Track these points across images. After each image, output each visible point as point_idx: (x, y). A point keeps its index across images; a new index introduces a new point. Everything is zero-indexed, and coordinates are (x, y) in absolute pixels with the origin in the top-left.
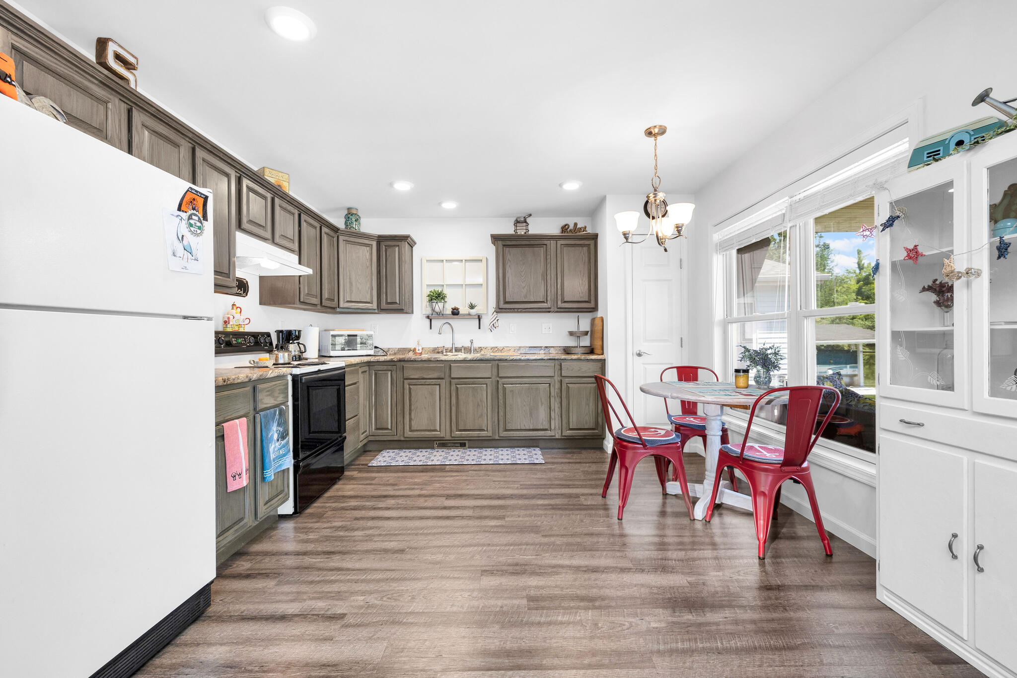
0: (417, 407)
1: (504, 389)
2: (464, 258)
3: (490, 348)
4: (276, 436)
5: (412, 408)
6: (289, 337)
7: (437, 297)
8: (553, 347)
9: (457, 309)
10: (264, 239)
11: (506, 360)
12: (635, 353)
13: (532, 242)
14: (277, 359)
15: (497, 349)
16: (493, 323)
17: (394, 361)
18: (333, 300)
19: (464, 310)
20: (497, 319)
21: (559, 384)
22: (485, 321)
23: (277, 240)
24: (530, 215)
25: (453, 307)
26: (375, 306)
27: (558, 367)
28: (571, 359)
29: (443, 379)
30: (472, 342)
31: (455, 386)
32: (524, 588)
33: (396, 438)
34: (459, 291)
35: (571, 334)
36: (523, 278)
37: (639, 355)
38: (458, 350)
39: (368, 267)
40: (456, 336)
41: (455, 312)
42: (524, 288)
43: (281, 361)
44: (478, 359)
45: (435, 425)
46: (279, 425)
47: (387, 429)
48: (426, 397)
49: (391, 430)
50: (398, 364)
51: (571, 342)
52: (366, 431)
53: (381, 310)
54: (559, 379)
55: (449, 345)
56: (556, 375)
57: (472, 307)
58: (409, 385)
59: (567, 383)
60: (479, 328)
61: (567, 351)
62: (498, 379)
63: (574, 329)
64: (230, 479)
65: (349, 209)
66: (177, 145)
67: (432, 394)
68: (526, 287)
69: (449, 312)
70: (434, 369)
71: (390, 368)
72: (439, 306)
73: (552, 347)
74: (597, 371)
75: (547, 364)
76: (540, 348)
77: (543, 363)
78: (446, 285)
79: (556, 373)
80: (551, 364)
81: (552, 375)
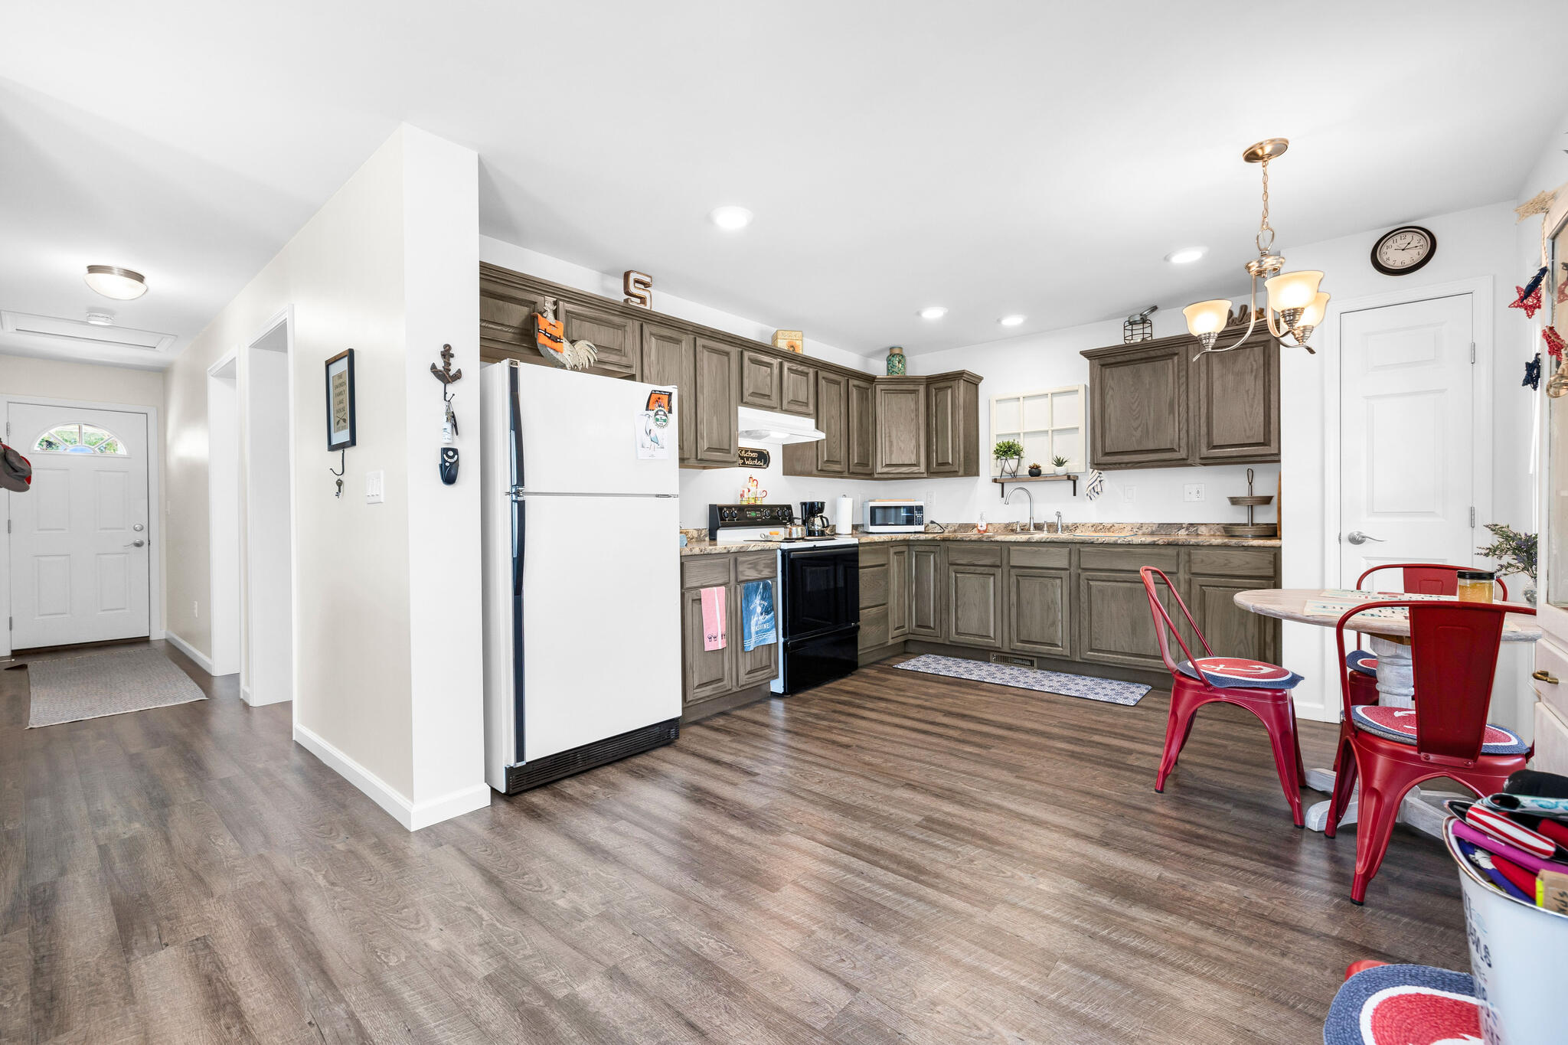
0: (965, 603)
1: (1089, 587)
2: (1049, 390)
3: (1090, 525)
4: (759, 609)
5: (959, 603)
6: (812, 510)
7: (1008, 450)
8: (1205, 524)
9: (1037, 467)
10: (771, 408)
11: (1092, 543)
12: (1345, 536)
13: (1152, 354)
14: (790, 534)
15: (1102, 527)
16: (1092, 486)
17: (937, 540)
18: (868, 465)
19: (1047, 468)
20: (1099, 479)
21: (1187, 586)
22: (1083, 484)
23: (785, 406)
24: (1154, 309)
25: (1032, 464)
26: (922, 468)
27: (1183, 558)
28: (1208, 546)
29: (998, 566)
30: (1059, 515)
31: (1015, 577)
32: (924, 808)
33: (940, 641)
34: (1044, 440)
35: (1234, 501)
36: (1134, 413)
37: (1356, 541)
38: (1038, 527)
39: (912, 420)
40: (1036, 506)
41: (1035, 472)
42: (1136, 429)
43: (794, 536)
44: (1048, 540)
45: (988, 630)
46: (763, 599)
47: (929, 627)
48: (976, 591)
49: (934, 629)
50: (942, 544)
51: (1239, 516)
52: (903, 627)
53: (932, 473)
54: (1187, 577)
55: (1025, 520)
56: (1181, 571)
57: (1060, 463)
58: (956, 573)
59: (1201, 586)
60: (1075, 495)
61: (1228, 530)
62: (1080, 571)
63: (1242, 492)
64: (706, 640)
65: (891, 349)
66: (678, 342)
67: (985, 587)
68: (1140, 429)
69: (1024, 471)
70: (986, 553)
71: (932, 549)
72: (1012, 463)
73: (1202, 524)
74: (1262, 568)
75: (1163, 551)
76: (1180, 526)
77: (1156, 550)
78: (1024, 433)
79: (1181, 566)
80: (1172, 551)
81: (1175, 570)
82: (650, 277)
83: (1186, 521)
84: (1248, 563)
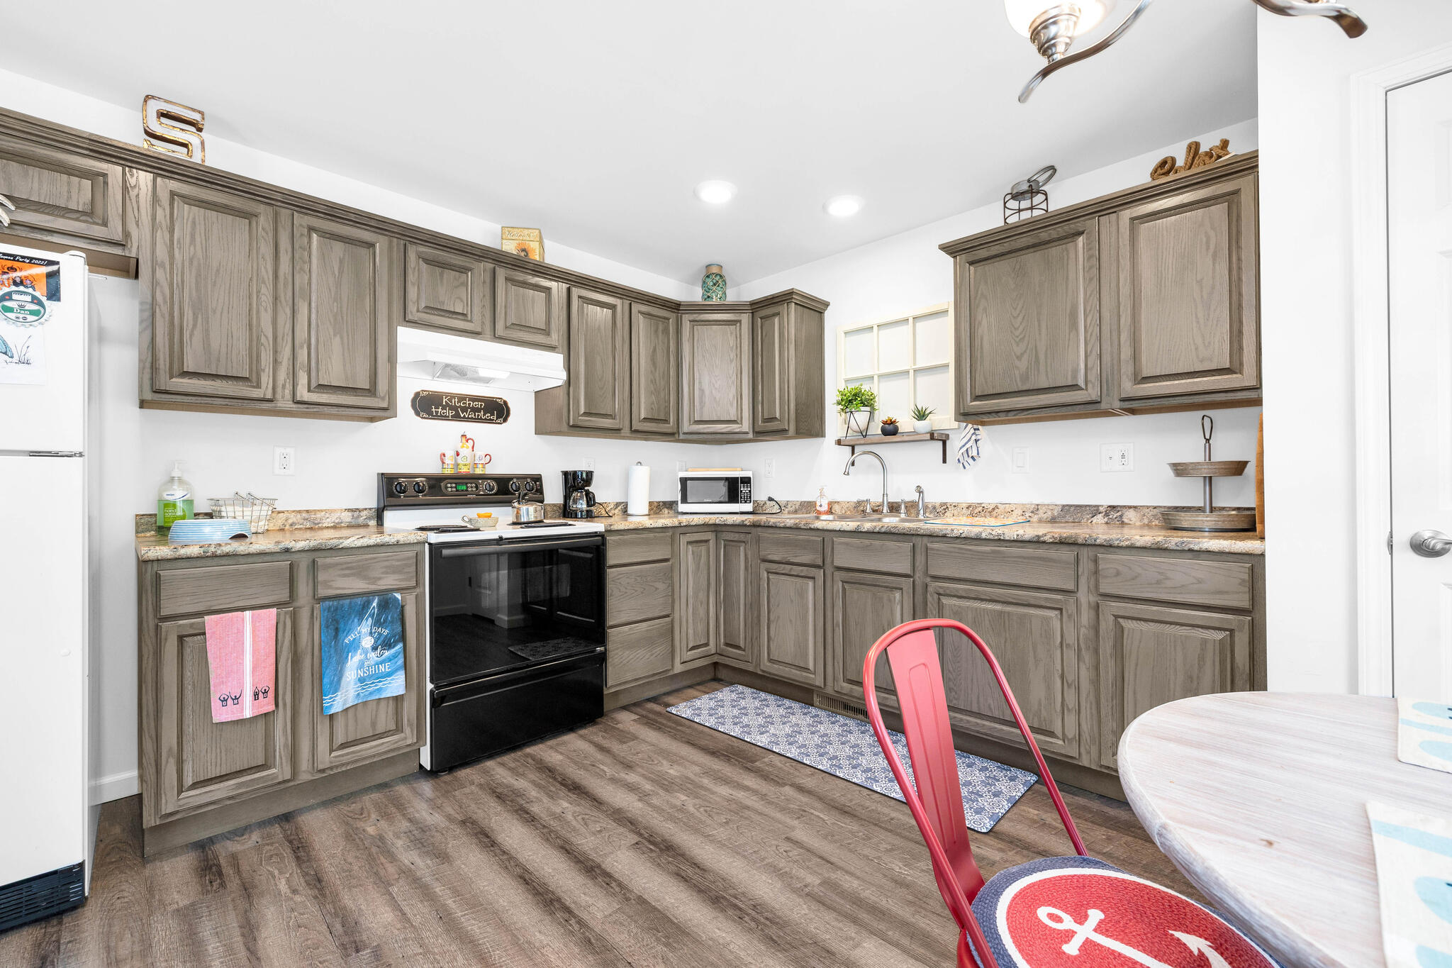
0: (779, 617)
1: (941, 606)
2: (909, 313)
3: (965, 505)
4: (368, 642)
5: (772, 618)
7: (854, 400)
8: (1135, 507)
9: (892, 422)
10: (475, 334)
11: (944, 536)
12: (1402, 538)
13: (1044, 235)
15: (980, 509)
16: (965, 449)
17: (746, 525)
18: (666, 421)
19: (906, 423)
20: (974, 437)
21: (1092, 615)
22: (954, 445)
23: (500, 330)
24: (1050, 171)
25: (885, 419)
26: (746, 426)
27: (1086, 566)
28: (1128, 547)
29: (818, 567)
30: (920, 490)
31: (840, 584)
33: (751, 669)
34: (905, 384)
35: (1180, 470)
36: (1017, 333)
37: (1428, 549)
38: (894, 508)
39: (731, 361)
40: (889, 477)
41: (890, 429)
42: (1019, 358)
44: (883, 530)
45: (806, 661)
46: (378, 623)
47: (738, 647)
48: (792, 601)
49: (744, 651)
50: (753, 530)
51: (1190, 493)
52: (707, 645)
53: (761, 434)
54: (1093, 599)
55: (876, 498)
56: (1083, 589)
57: (921, 415)
58: (768, 573)
59: (1116, 617)
60: (944, 461)
61: (1169, 518)
62: (928, 579)
63: (1194, 454)
64: (215, 704)
65: (708, 266)
66: (249, 216)
67: (801, 594)
68: (1026, 356)
69: (876, 429)
70: (805, 546)
71: (742, 537)
72: (861, 417)
73: (1130, 507)
74: (1227, 593)
75: (1053, 553)
76: (1095, 510)
77: (1040, 552)
78: (880, 376)
79: (1083, 580)
80: (1067, 554)
81: (1071, 586)
82: (199, 112)
83: (1104, 501)
84: (1200, 581)
